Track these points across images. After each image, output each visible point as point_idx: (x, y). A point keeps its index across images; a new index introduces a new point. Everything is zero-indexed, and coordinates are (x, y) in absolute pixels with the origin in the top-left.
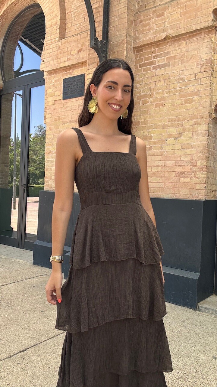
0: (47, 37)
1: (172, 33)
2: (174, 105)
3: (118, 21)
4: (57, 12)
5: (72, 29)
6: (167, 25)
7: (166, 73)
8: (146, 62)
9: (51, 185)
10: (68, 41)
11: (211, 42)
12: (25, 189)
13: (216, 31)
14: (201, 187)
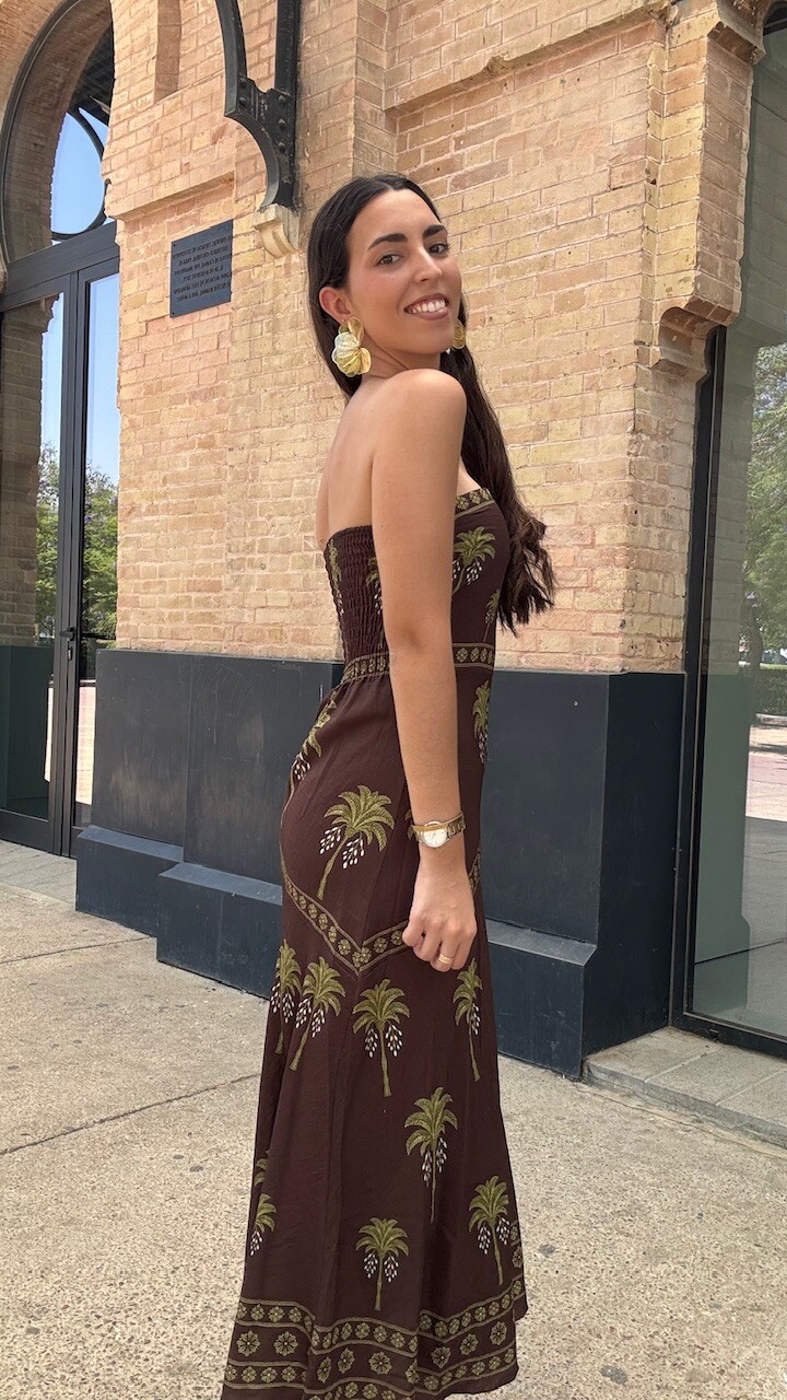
0: (118, 93)
1: (512, 46)
2: (520, 320)
3: (331, 13)
4: (150, 2)
5: (200, 55)
6: (496, 17)
7: (495, 200)
8: (431, 162)
9: (136, 628)
10: (181, 102)
11: (642, 73)
12: (74, 645)
13: (668, 28)
14: (609, 624)
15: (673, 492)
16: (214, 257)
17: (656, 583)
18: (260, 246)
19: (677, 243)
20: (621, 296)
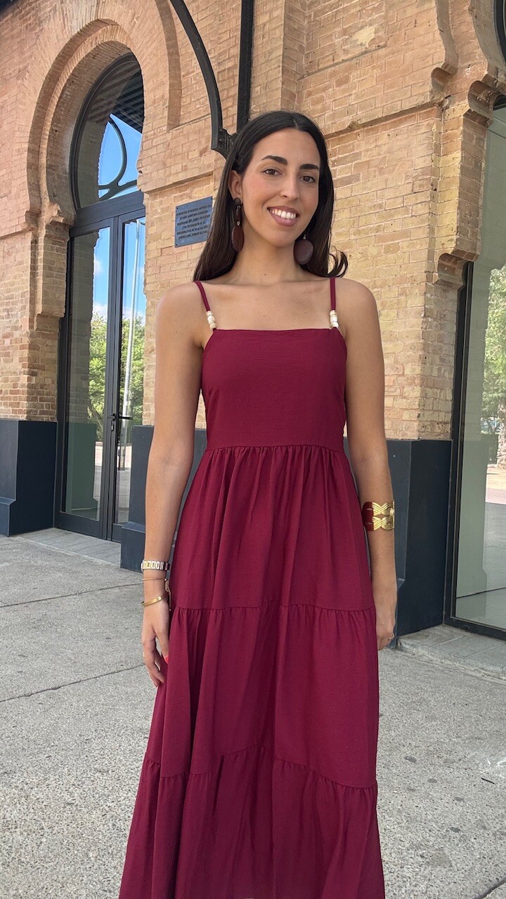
0: (147, 125)
1: (362, 116)
2: (366, 258)
3: (266, 94)
4: (164, 76)
5: (190, 109)
6: (354, 100)
7: (353, 195)
10: (182, 132)
11: (430, 133)
12: (115, 423)
13: (443, 110)
14: (412, 415)
15: (446, 347)
16: (200, 216)
17: (437, 393)
19: (447, 221)
20: (418, 247)
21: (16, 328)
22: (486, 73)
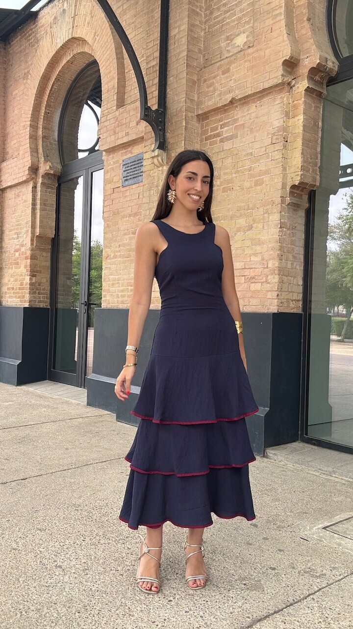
0: (103, 106)
1: (239, 94)
2: (243, 189)
3: (177, 82)
4: (114, 73)
5: (132, 93)
6: (233, 84)
7: (234, 147)
8: (212, 133)
9: (109, 300)
10: (126, 110)
11: (282, 104)
13: (291, 88)
14: (273, 295)
15: (297, 248)
16: (137, 165)
17: (291, 280)
18: (153, 163)
19: (294, 163)
20: (276, 180)
21: (22, 246)
22: (318, 61)
